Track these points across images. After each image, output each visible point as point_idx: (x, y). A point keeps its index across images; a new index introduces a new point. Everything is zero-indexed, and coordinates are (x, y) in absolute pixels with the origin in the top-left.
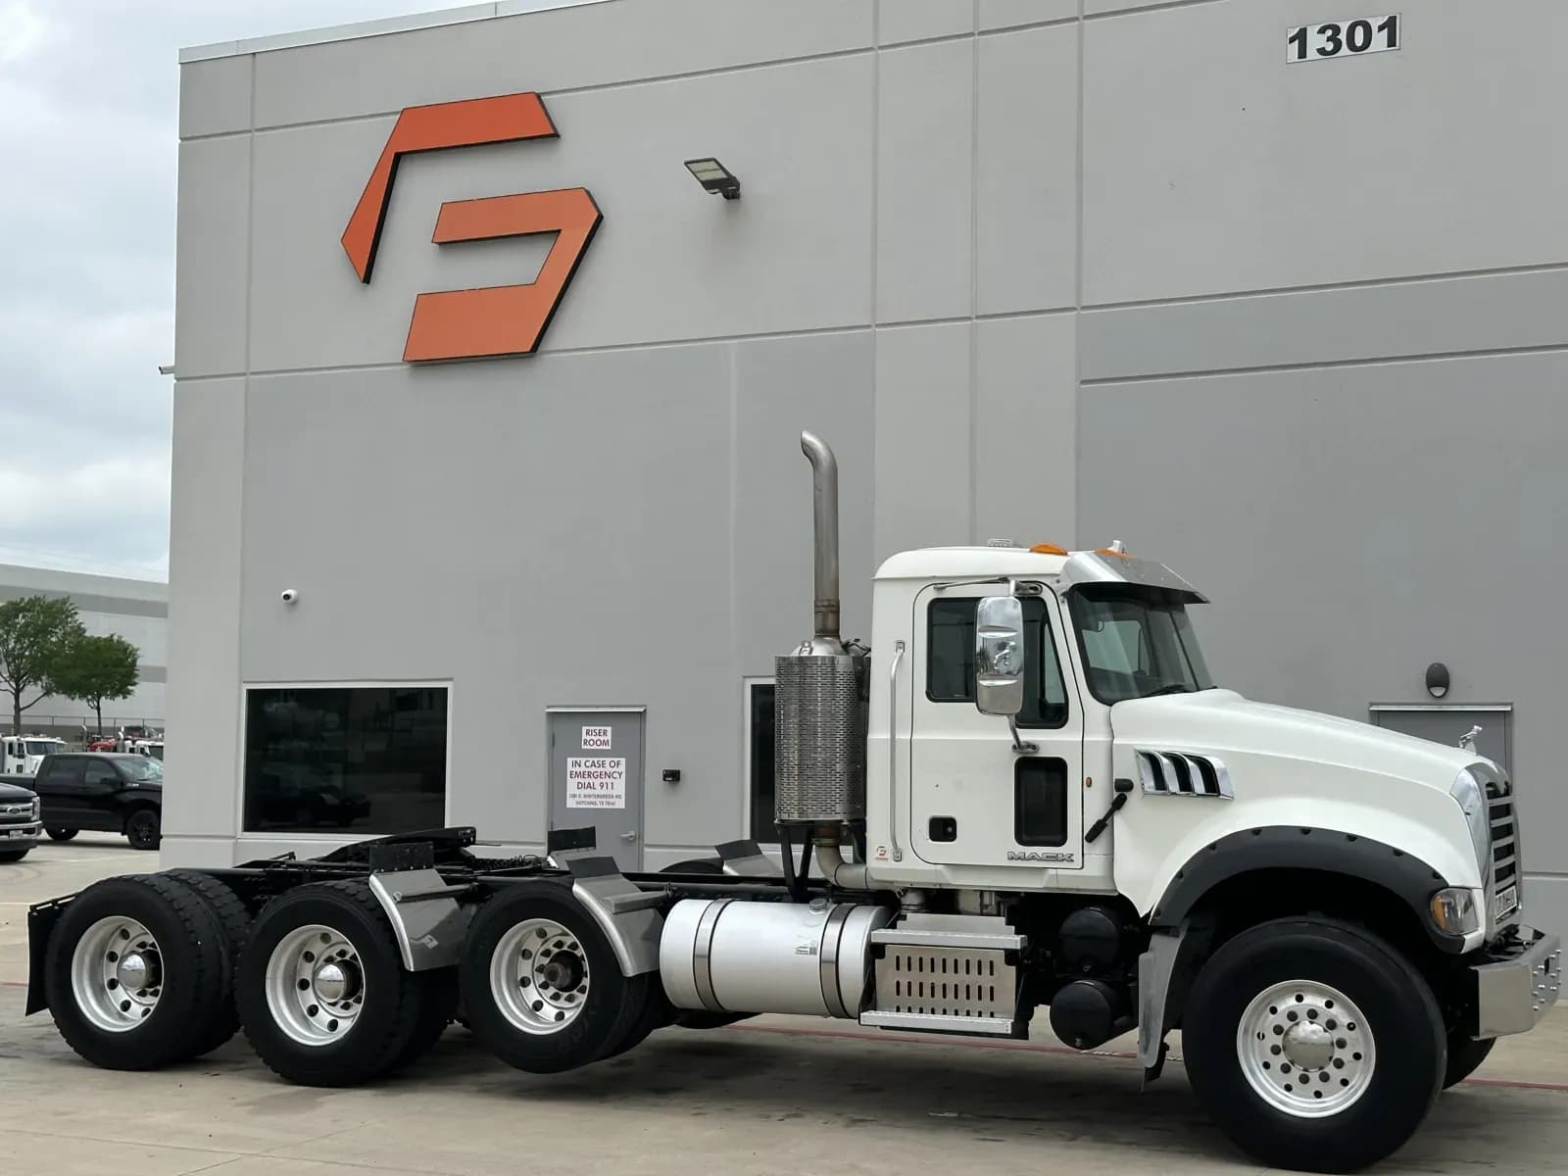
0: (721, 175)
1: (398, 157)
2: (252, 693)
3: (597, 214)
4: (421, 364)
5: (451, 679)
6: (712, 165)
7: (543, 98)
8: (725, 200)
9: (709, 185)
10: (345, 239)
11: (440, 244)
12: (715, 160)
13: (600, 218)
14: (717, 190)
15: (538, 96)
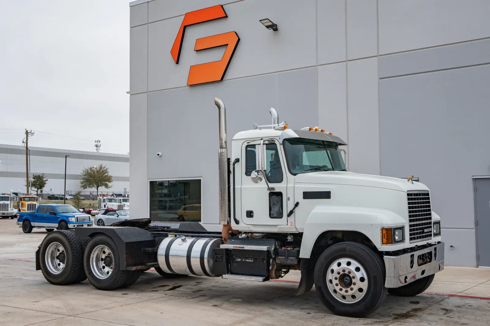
0: (271, 24)
1: (185, 27)
2: (151, 182)
3: (238, 38)
4: (192, 86)
5: (202, 177)
6: (267, 21)
7: (223, 6)
8: (274, 31)
9: (268, 27)
10: (172, 52)
11: (197, 51)
12: (268, 19)
13: (239, 40)
14: (270, 28)
15: (222, 6)
